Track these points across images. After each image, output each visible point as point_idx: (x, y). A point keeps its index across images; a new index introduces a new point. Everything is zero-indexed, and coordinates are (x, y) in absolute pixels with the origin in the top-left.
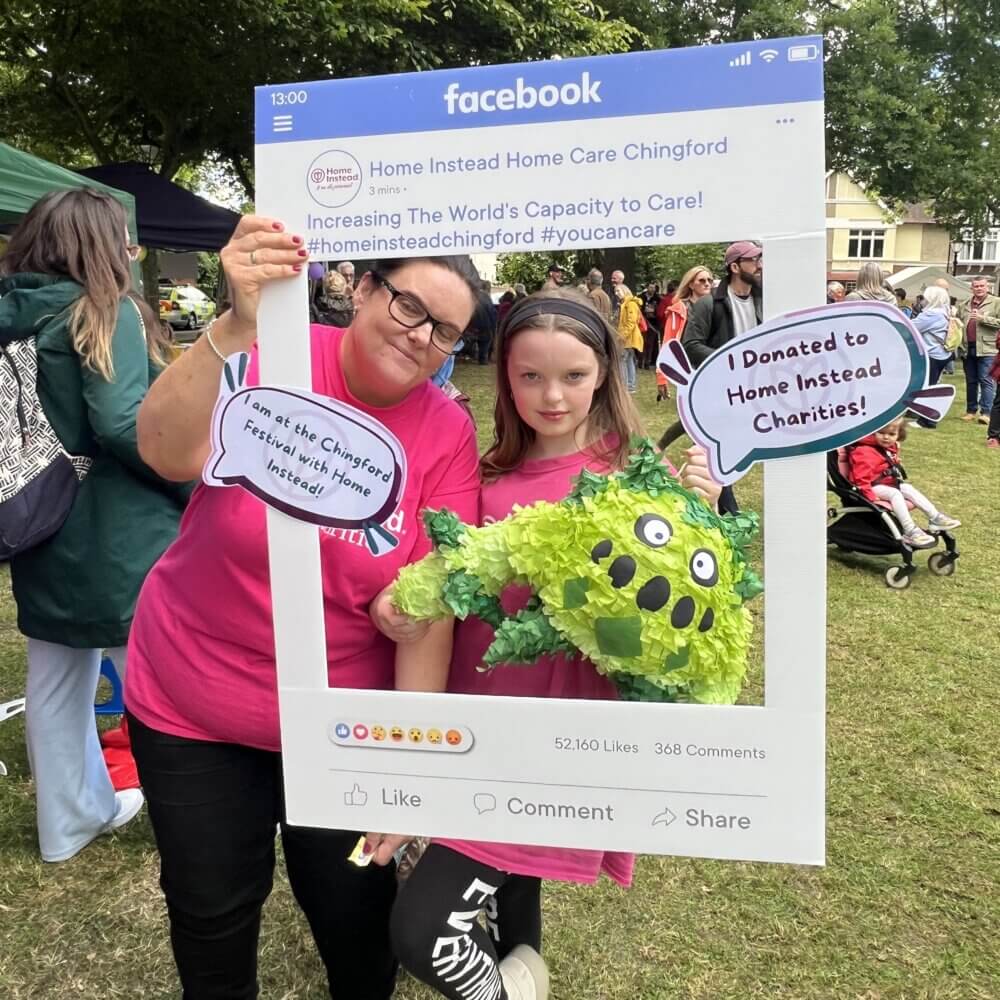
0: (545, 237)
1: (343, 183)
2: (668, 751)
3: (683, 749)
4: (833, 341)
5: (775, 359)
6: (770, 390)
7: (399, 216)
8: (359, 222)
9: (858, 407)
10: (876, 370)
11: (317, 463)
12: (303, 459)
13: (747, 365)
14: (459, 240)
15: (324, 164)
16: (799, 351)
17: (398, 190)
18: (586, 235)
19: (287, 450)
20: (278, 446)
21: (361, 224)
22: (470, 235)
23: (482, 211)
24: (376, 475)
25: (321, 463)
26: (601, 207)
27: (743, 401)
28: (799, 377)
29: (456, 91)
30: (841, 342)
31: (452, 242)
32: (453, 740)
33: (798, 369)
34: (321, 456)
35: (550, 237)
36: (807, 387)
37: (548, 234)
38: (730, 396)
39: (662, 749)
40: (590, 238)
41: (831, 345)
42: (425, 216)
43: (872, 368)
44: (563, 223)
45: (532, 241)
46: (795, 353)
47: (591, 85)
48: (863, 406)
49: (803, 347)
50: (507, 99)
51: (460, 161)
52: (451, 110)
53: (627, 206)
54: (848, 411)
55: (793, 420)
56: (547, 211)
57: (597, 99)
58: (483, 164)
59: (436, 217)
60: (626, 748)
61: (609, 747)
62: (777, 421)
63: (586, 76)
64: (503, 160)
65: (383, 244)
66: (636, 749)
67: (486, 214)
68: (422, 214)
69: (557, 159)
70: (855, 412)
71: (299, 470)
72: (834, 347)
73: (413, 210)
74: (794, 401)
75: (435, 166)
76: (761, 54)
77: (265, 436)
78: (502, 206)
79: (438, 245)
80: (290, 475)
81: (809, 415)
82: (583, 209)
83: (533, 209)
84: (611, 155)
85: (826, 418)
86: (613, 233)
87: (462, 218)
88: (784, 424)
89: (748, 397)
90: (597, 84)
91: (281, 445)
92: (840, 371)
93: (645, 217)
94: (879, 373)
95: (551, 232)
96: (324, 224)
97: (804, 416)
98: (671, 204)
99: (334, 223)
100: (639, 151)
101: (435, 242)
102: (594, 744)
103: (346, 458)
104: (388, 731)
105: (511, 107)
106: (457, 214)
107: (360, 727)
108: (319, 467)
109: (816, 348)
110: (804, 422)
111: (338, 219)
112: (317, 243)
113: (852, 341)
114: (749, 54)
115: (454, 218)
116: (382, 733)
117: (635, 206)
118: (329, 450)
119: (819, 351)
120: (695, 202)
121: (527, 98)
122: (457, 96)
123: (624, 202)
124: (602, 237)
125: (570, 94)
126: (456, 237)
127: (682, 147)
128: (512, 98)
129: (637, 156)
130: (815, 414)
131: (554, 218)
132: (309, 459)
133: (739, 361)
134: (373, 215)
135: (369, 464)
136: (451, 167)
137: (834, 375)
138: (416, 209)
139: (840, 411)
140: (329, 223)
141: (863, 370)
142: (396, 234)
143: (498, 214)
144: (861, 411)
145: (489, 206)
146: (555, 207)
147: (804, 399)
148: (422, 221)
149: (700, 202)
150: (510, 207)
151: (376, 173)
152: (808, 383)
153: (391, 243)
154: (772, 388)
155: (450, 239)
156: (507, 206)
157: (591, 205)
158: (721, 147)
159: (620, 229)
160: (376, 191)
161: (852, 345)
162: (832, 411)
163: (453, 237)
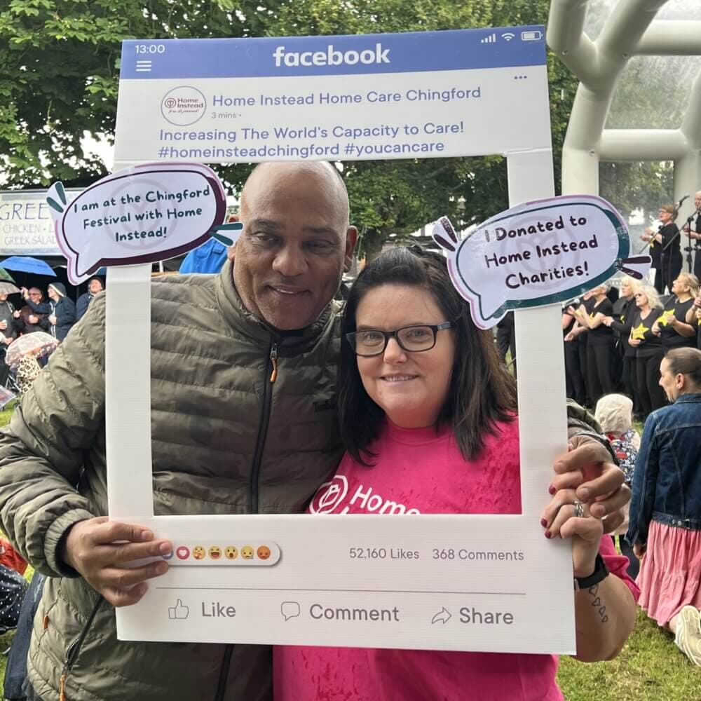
0: (347, 150)
1: (190, 109)
4: (561, 222)
5: (520, 235)
6: (517, 257)
7: (235, 133)
8: (202, 136)
9: (583, 269)
10: (594, 243)
13: (500, 239)
14: (281, 151)
15: (175, 95)
16: (537, 229)
17: (235, 116)
18: (379, 150)
21: (204, 138)
22: (290, 148)
23: (300, 132)
26: (390, 131)
27: (497, 265)
29: (282, 52)
30: (567, 222)
31: (276, 152)
33: (537, 241)
35: (351, 150)
36: (545, 255)
37: (350, 149)
38: (488, 261)
40: (381, 151)
41: (560, 224)
42: (255, 135)
43: (591, 242)
44: (361, 141)
45: (337, 153)
46: (534, 231)
47: (382, 53)
48: (586, 269)
49: (540, 226)
50: (320, 59)
51: (284, 98)
52: (278, 64)
53: (409, 130)
54: (575, 272)
55: (535, 279)
56: (349, 133)
57: (387, 61)
58: (301, 101)
59: (264, 135)
62: (523, 279)
63: (379, 46)
64: (317, 99)
65: (221, 153)
67: (302, 134)
68: (253, 133)
69: (357, 99)
70: (581, 272)
72: (562, 227)
73: (246, 130)
74: (535, 265)
75: (264, 100)
76: (503, 36)
78: (315, 129)
79: (265, 154)
81: (546, 275)
82: (376, 132)
83: (338, 132)
84: (397, 97)
85: (560, 277)
86: (398, 149)
87: (284, 136)
88: (528, 282)
89: (501, 263)
90: (387, 51)
92: (568, 243)
93: (422, 138)
94: (596, 245)
95: (352, 147)
96: (174, 137)
97: (543, 276)
98: (441, 130)
99: (182, 136)
100: (417, 95)
101: (262, 152)
106: (280, 133)
109: (549, 226)
110: (543, 280)
111: (185, 134)
112: (166, 150)
113: (575, 222)
114: (494, 35)
115: (278, 136)
117: (414, 131)
119: (552, 229)
120: (458, 128)
121: (335, 58)
122: (283, 55)
123: (406, 128)
124: (391, 151)
125: (368, 57)
126: (279, 150)
127: (448, 93)
128: (324, 57)
129: (416, 98)
130: (551, 274)
131: (355, 138)
133: (493, 236)
134: (214, 132)
136: (277, 101)
137: (563, 246)
138: (249, 129)
139: (570, 272)
140: (178, 136)
141: (585, 243)
142: (232, 146)
143: (312, 134)
144: (585, 272)
145: (305, 129)
146: (355, 130)
147: (543, 264)
148: (252, 137)
149: (462, 128)
150: (321, 130)
151: (218, 104)
152: (545, 251)
153: (227, 151)
154: (518, 255)
155: (274, 150)
156: (319, 129)
157: (382, 129)
158: (476, 94)
159: (404, 146)
160: (217, 115)
161: (576, 225)
162: (563, 272)
163: (277, 149)
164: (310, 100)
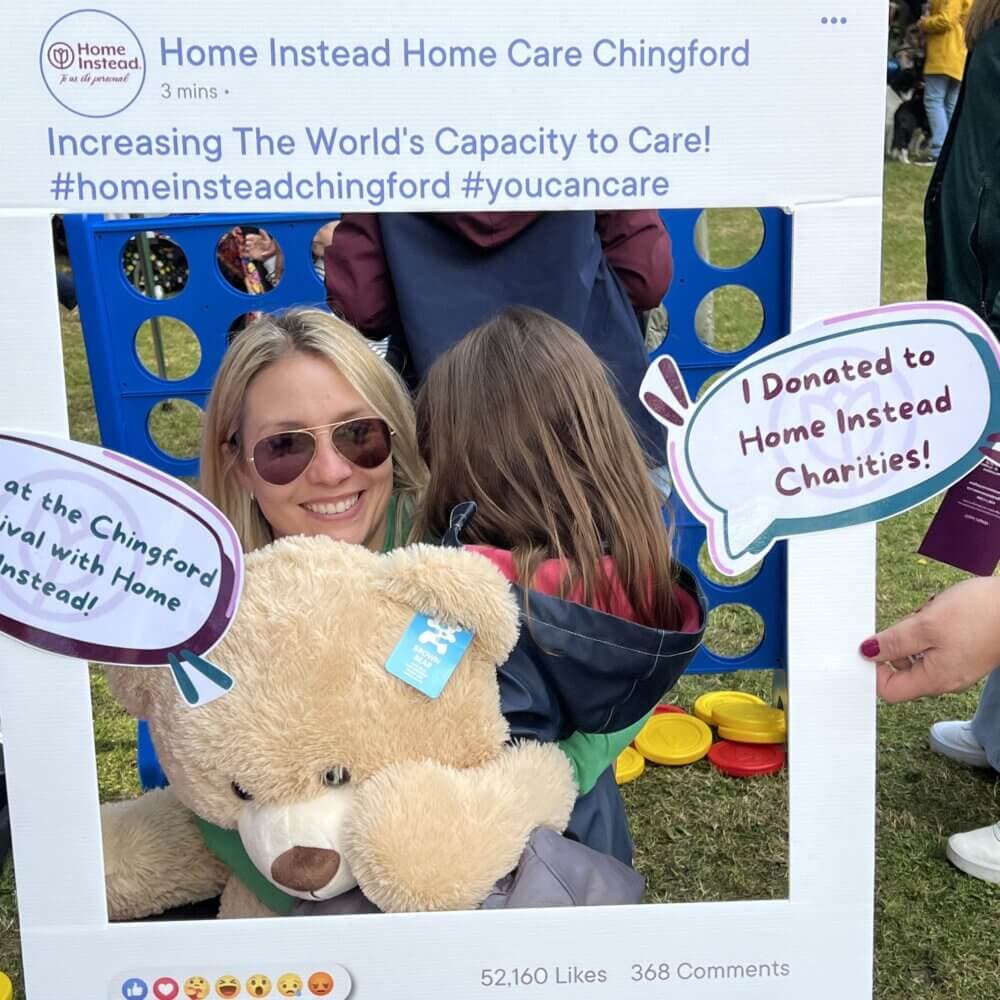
0: (468, 189)
2: (650, 975)
3: (673, 970)
4: (887, 361)
5: (807, 387)
6: (799, 432)
7: (218, 139)
8: (146, 146)
9: (920, 456)
10: (944, 403)
11: (84, 559)
12: (59, 553)
13: (768, 396)
14: (325, 188)
17: (213, 93)
18: (534, 189)
19: (29, 538)
20: (12, 532)
21: (149, 151)
22: (344, 179)
23: (364, 139)
24: (189, 575)
25: (91, 558)
26: (558, 143)
27: (761, 449)
28: (840, 414)
30: (897, 360)
31: (314, 189)
32: (321, 988)
33: (840, 401)
34: (91, 546)
35: (477, 189)
36: (851, 428)
37: (473, 185)
38: (744, 442)
39: (642, 973)
40: (539, 194)
41: (885, 366)
42: (265, 144)
43: (939, 400)
44: (497, 167)
45: (447, 194)
46: (835, 378)
48: (926, 455)
49: (846, 368)
51: (322, 48)
53: (597, 143)
54: (906, 463)
55: (831, 476)
56: (471, 145)
58: (363, 57)
59: (285, 145)
60: (589, 976)
61: (564, 977)
62: (808, 478)
64: (397, 53)
65: (191, 189)
66: (603, 976)
67: (369, 144)
68: (259, 139)
69: (487, 56)
70: (915, 464)
71: (53, 570)
72: (889, 370)
73: (243, 131)
74: (833, 448)
75: (278, 53)
78: (397, 130)
79: (290, 195)
80: (36, 579)
81: (852, 468)
82: (528, 144)
83: (448, 141)
84: (573, 56)
85: (877, 472)
86: (575, 188)
87: (329, 149)
88: (818, 482)
89: (769, 444)
91: (19, 530)
92: (896, 405)
93: (624, 164)
94: (948, 407)
95: (478, 180)
96: (80, 146)
97: (846, 470)
98: (664, 144)
99: (99, 145)
100: (617, 53)
101: (283, 189)
102: (541, 976)
103: (135, 548)
104: (213, 983)
106: (321, 141)
107: (166, 981)
108: (88, 565)
109: (864, 369)
110: (846, 479)
111: (105, 139)
112: (68, 182)
113: (913, 360)
115: (316, 149)
116: (201, 987)
117: (609, 144)
118: (105, 537)
119: (869, 375)
120: (699, 142)
123: (592, 136)
124: (559, 193)
126: (320, 183)
127: (683, 51)
129: (614, 60)
130: (861, 467)
131: (483, 159)
132: (69, 552)
133: (757, 390)
134: (170, 135)
135: (176, 558)
136: (308, 56)
137: (888, 410)
138: (251, 129)
139: (895, 462)
140: (90, 145)
141: (926, 402)
142: (215, 172)
143: (391, 145)
144: (923, 462)
145: (375, 130)
146: (483, 139)
147: (846, 446)
148: (259, 152)
149: (707, 143)
150: (410, 134)
151: (172, 58)
152: (852, 422)
153: (206, 187)
154: (802, 429)
155: (310, 184)
156: (405, 133)
157: (542, 137)
158: (740, 56)
159: (586, 182)
160: (174, 92)
161: (915, 365)
162: (884, 461)
163: (315, 182)
164: (381, 56)
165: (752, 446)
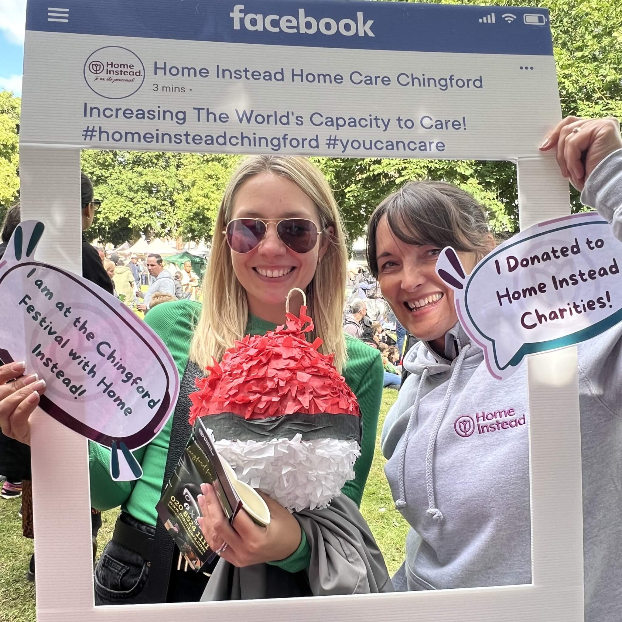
0: (329, 144)
1: (123, 77)
4: (577, 246)
5: (533, 264)
6: (531, 291)
7: (184, 113)
8: (141, 114)
9: (605, 300)
10: (614, 269)
13: (511, 269)
14: (246, 141)
15: (103, 57)
16: (551, 255)
17: (183, 90)
18: (367, 145)
19: (59, 340)
20: (50, 333)
21: (143, 117)
22: (257, 136)
23: (269, 116)
26: (380, 123)
27: (510, 302)
28: (554, 278)
29: (241, 11)
30: (583, 246)
31: (240, 141)
33: (552, 271)
35: (334, 144)
36: (562, 286)
37: (332, 142)
38: (500, 297)
40: (371, 148)
42: (211, 117)
43: (611, 268)
44: (346, 133)
45: (317, 147)
46: (549, 258)
47: (365, 24)
48: (609, 300)
49: (554, 252)
50: (289, 24)
51: (246, 71)
52: (237, 26)
53: (402, 123)
54: (597, 305)
55: (554, 316)
56: (330, 122)
57: (371, 34)
58: (268, 76)
59: (223, 118)
62: (540, 317)
63: (360, 15)
64: (288, 75)
65: (166, 138)
67: (272, 119)
68: (208, 114)
69: (338, 79)
70: (603, 306)
72: (579, 251)
73: (199, 109)
75: (221, 72)
76: (503, 16)
77: (40, 318)
78: (288, 113)
79: (225, 143)
81: (565, 310)
82: (363, 123)
83: (317, 119)
84: (386, 81)
85: (580, 312)
86: (391, 145)
87: (249, 121)
88: (546, 320)
89: (514, 298)
90: (370, 23)
92: (586, 271)
93: (418, 134)
94: (617, 271)
95: (335, 140)
96: (102, 113)
97: (562, 311)
98: (440, 125)
99: (114, 113)
100: (410, 80)
101: (221, 140)
105: (295, 31)
106: (244, 117)
108: (88, 369)
109: (564, 252)
110: (562, 317)
111: (117, 110)
112: (93, 131)
113: (592, 245)
114: (493, 15)
115: (241, 121)
117: (409, 124)
119: (567, 255)
120: (460, 125)
121: (308, 25)
122: (242, 15)
123: (399, 120)
124: (382, 148)
125: (347, 27)
126: (243, 138)
127: (446, 80)
128: (294, 23)
129: (408, 83)
130: (570, 309)
133: (504, 266)
134: (156, 110)
136: (238, 75)
137: (581, 275)
138: (203, 109)
139: (591, 305)
140: (108, 113)
141: (604, 269)
142: (181, 130)
143: (284, 120)
144: (608, 304)
145: (275, 112)
146: (337, 119)
147: (560, 297)
148: (208, 121)
149: (465, 125)
150: (295, 116)
151: (160, 72)
152: (561, 282)
153: (175, 137)
154: (533, 289)
155: (237, 138)
156: (293, 114)
157: (371, 119)
158: (478, 84)
159: (398, 143)
160: (160, 87)
161: (593, 248)
162: (584, 305)
163: (240, 138)
164: (279, 76)
165: (505, 300)
